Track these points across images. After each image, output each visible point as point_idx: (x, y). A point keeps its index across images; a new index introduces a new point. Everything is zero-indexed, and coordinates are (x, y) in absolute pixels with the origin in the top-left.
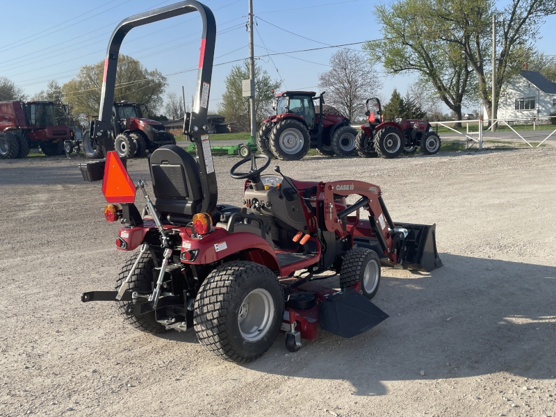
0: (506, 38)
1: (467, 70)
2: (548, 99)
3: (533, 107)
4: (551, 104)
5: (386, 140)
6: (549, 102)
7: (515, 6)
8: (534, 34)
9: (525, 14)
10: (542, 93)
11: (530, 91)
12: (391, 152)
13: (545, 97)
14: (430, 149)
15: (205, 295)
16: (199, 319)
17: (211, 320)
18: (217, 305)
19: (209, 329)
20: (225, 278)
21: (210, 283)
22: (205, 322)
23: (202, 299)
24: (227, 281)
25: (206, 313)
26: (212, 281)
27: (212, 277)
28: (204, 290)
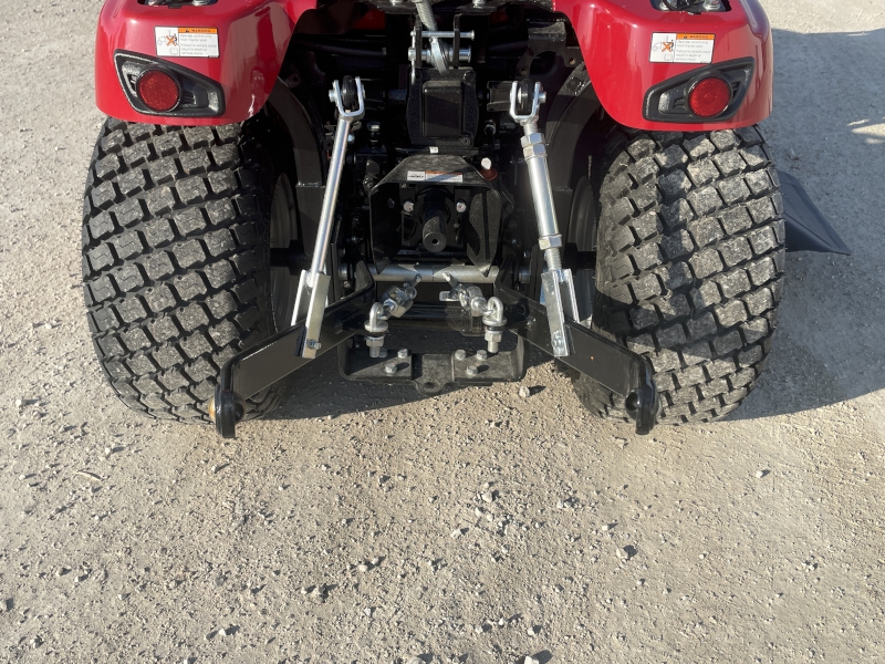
15: (687, 243)
16: (675, 334)
17: (738, 326)
18: (761, 271)
19: (723, 358)
20: (729, 162)
21: (682, 194)
22: (709, 339)
23: (675, 261)
24: (752, 177)
25: (712, 308)
26: (685, 184)
27: (662, 171)
28: (669, 227)
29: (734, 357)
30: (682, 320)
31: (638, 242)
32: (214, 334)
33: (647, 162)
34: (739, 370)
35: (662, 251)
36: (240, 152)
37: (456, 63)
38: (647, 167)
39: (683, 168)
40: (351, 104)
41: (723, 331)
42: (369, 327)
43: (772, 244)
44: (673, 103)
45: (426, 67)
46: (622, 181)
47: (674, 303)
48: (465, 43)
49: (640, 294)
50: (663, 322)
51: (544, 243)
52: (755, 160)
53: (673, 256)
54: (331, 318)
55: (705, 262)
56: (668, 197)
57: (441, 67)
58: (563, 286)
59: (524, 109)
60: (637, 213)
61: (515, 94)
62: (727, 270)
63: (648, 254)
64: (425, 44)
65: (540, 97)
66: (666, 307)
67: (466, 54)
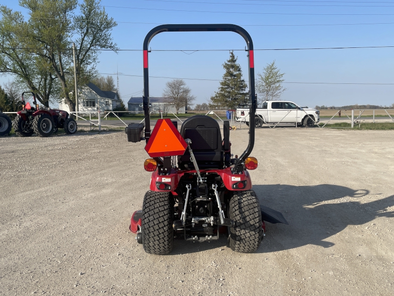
0: (78, 59)
1: (51, 77)
2: (102, 101)
3: (94, 106)
4: (104, 104)
5: (42, 124)
6: (103, 103)
7: (83, 39)
8: (94, 59)
9: (89, 46)
10: (99, 97)
11: (92, 95)
12: (45, 132)
13: (101, 100)
14: (71, 130)
15: (243, 210)
16: (243, 226)
17: (254, 224)
18: (256, 215)
19: (252, 231)
20: (249, 198)
21: (242, 203)
22: (249, 227)
23: (242, 213)
24: (253, 200)
25: (249, 221)
26: (242, 201)
27: (239, 199)
28: (240, 208)
29: (254, 230)
30: (244, 224)
31: (236, 211)
32: (165, 228)
33: (236, 198)
34: (256, 234)
35: (239, 212)
36: (169, 198)
37: (204, 183)
38: (236, 199)
39: (242, 199)
40: (189, 188)
41: (251, 225)
42: (192, 221)
43: (257, 210)
44: (236, 186)
45: (200, 183)
46: (232, 201)
47: (242, 220)
48: (205, 179)
49: (237, 219)
50: (241, 224)
51: (219, 207)
52: (254, 198)
53: (241, 213)
54: (186, 220)
55: (247, 213)
56: (240, 203)
57: (202, 183)
58: (222, 213)
59: (214, 188)
60: (235, 206)
61: (213, 186)
62: (250, 215)
63: (237, 212)
64: (199, 180)
65: (217, 186)
66: (241, 221)
67: (206, 181)
